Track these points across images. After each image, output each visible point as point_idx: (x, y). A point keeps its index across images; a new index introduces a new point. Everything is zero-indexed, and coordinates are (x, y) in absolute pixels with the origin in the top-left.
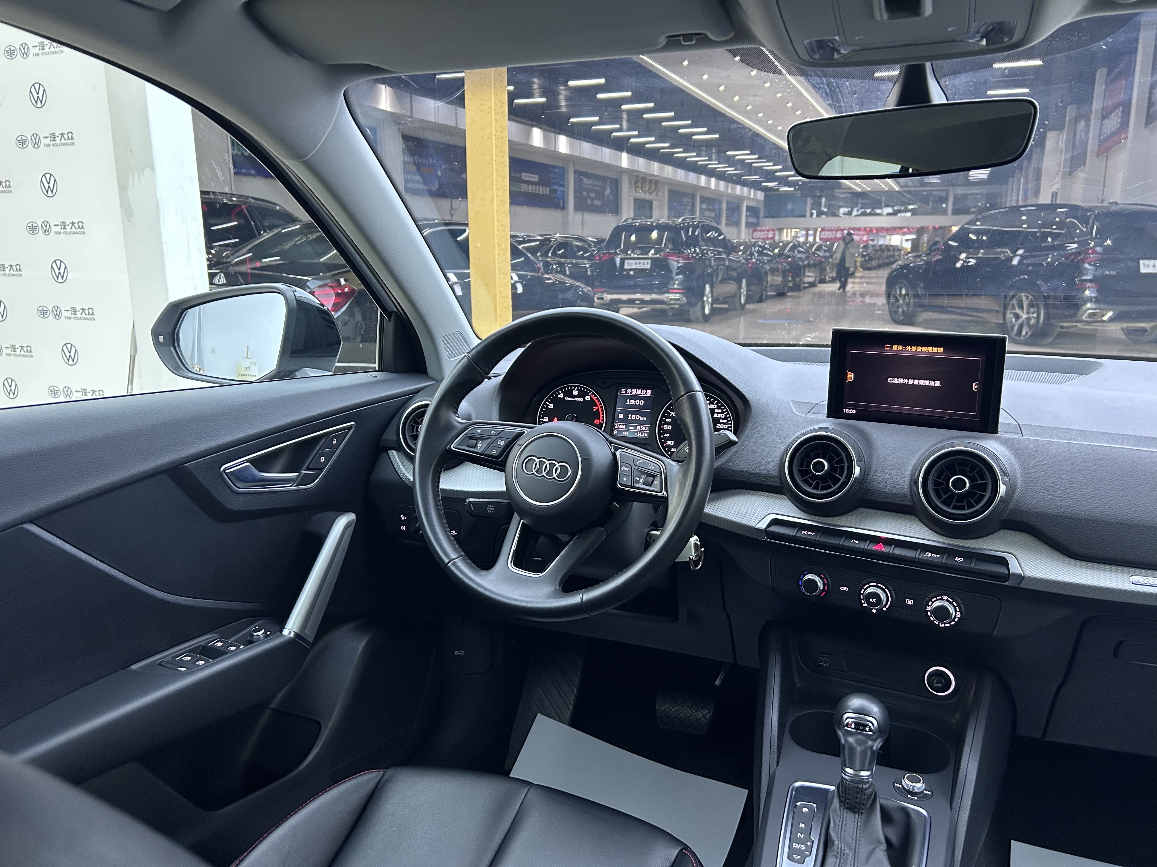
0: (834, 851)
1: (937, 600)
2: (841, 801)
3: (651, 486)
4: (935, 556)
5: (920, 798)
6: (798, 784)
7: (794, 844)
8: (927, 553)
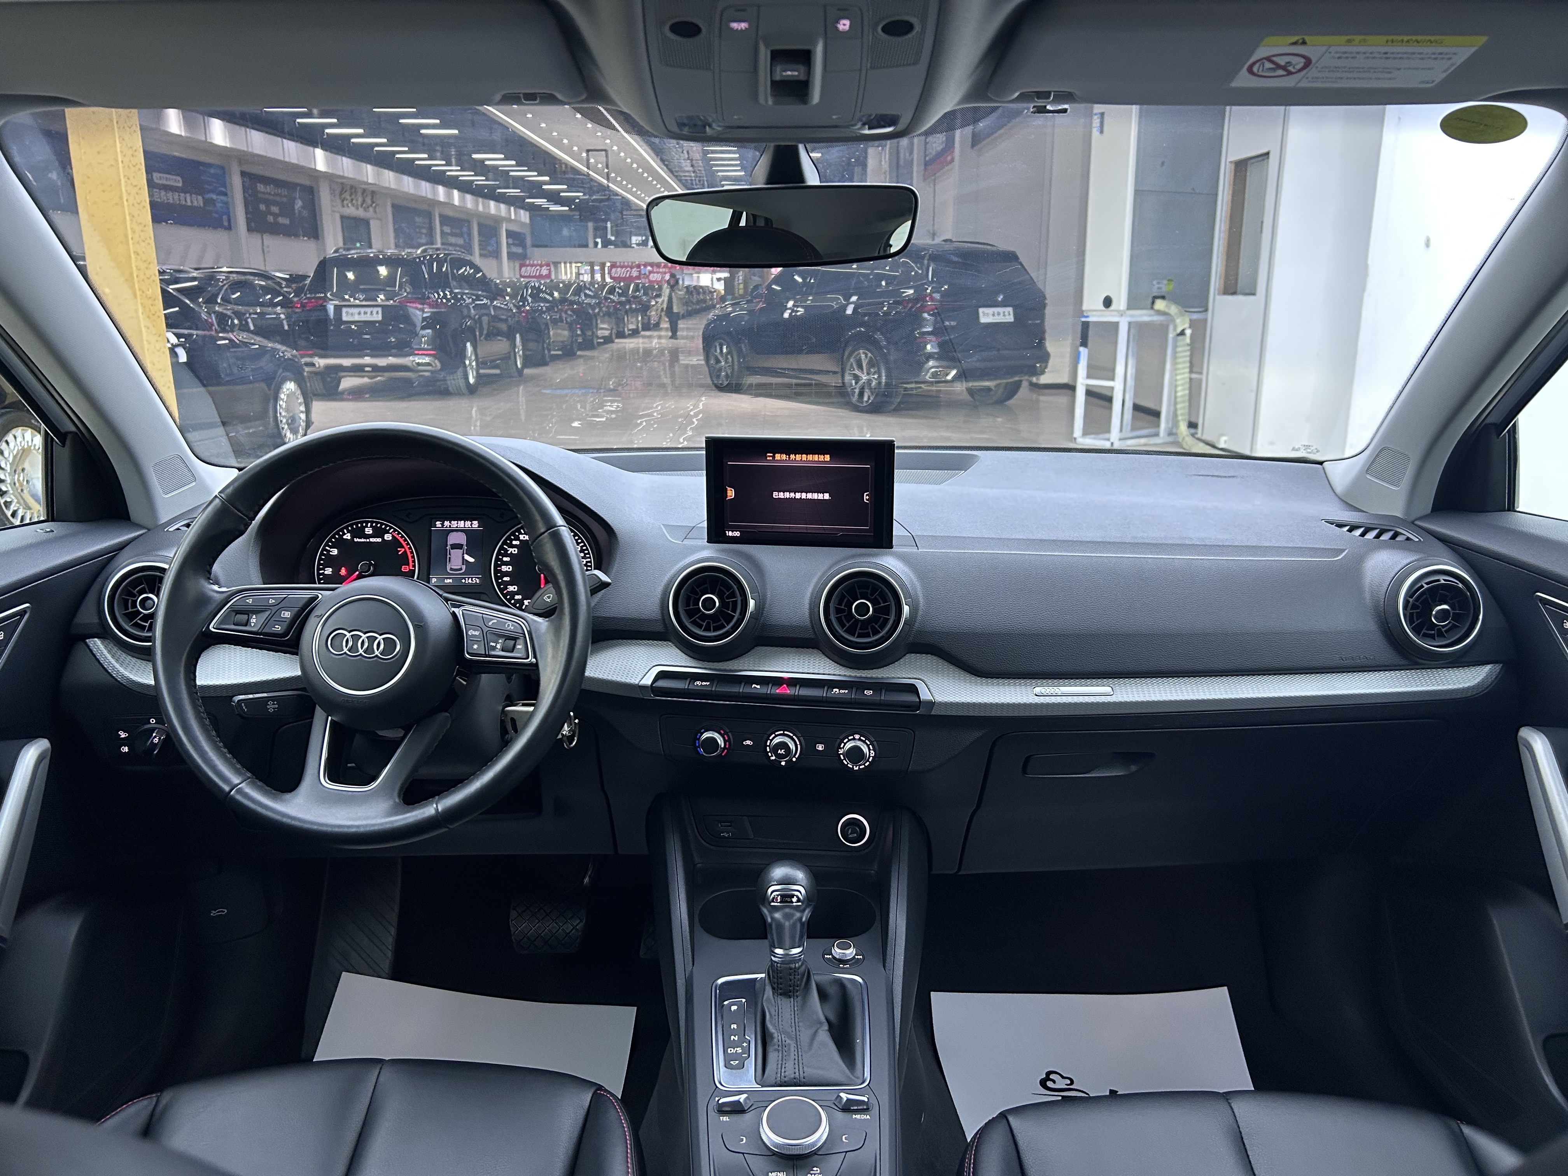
0: (775, 1045)
1: (849, 740)
2: (773, 988)
3: (512, 651)
4: (843, 691)
5: (853, 964)
6: (720, 981)
7: (729, 1049)
8: (834, 690)
